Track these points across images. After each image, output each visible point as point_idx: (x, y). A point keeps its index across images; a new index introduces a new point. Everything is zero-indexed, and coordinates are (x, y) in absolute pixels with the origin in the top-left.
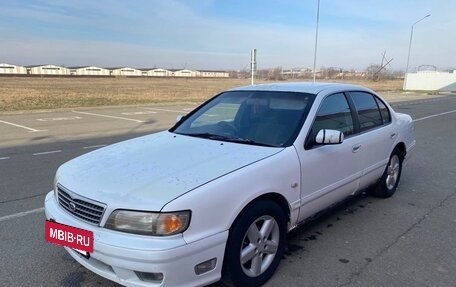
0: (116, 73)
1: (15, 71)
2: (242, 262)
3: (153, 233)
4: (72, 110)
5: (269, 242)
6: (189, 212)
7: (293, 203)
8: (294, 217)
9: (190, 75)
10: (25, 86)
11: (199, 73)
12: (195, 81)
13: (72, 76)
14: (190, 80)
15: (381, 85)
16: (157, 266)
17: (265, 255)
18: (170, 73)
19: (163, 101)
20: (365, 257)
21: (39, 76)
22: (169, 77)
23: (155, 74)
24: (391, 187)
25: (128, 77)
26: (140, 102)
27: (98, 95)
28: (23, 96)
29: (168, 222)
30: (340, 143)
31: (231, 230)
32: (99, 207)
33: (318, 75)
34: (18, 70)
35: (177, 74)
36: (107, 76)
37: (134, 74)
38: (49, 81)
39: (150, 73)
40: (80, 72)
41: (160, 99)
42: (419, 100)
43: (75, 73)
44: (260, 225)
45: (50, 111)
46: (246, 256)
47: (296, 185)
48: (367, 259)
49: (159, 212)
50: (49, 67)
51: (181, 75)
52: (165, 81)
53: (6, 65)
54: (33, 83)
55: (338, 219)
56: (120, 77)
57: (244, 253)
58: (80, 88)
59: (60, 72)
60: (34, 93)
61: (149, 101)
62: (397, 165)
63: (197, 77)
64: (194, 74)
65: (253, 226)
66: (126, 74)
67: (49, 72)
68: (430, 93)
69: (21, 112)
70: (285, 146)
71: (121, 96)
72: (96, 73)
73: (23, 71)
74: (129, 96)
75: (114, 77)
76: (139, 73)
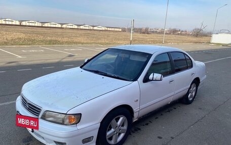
0: (64, 26)
1: (14, 23)
2: (107, 138)
3: (63, 123)
4: (40, 46)
5: (122, 128)
6: (81, 114)
7: (135, 109)
8: (136, 115)
9: (102, 29)
10: (18, 31)
11: (106, 28)
12: (104, 32)
13: (42, 27)
14: (101, 32)
15: (200, 39)
16: (63, 139)
17: (120, 134)
18: (92, 28)
19: (86, 43)
20: (171, 136)
21: (25, 26)
22: (91, 30)
23: (84, 28)
24: (191, 99)
25: (70, 28)
26: (74, 43)
27: (54, 38)
28: (16, 37)
29: (70, 119)
30: (161, 80)
31: (102, 123)
32: (39, 109)
33: (168, 32)
34: (16, 22)
35: (95, 28)
36: (60, 28)
37: (73, 27)
38: (30, 29)
39: (82, 27)
40: (46, 25)
41: (85, 42)
42: (217, 49)
43: (44, 26)
44: (117, 120)
45: (29, 46)
46: (109, 135)
47: (137, 100)
48: (171, 137)
49: (66, 114)
50: (31, 21)
51: (97, 29)
52: (89, 32)
53: (10, 20)
54: (22, 30)
55: (162, 115)
56: (66, 28)
57: (108, 133)
58: (46, 34)
59: (36, 25)
60: (22, 36)
61: (79, 43)
62: (195, 88)
63: (105, 31)
64: (104, 29)
65: (114, 121)
66: (69, 27)
67: (31, 24)
68: (223, 45)
69: (14, 46)
70: (134, 81)
71: (65, 39)
72: (54, 26)
73: (18, 23)
74: (70, 39)
75: (63, 28)
76: (76, 27)
